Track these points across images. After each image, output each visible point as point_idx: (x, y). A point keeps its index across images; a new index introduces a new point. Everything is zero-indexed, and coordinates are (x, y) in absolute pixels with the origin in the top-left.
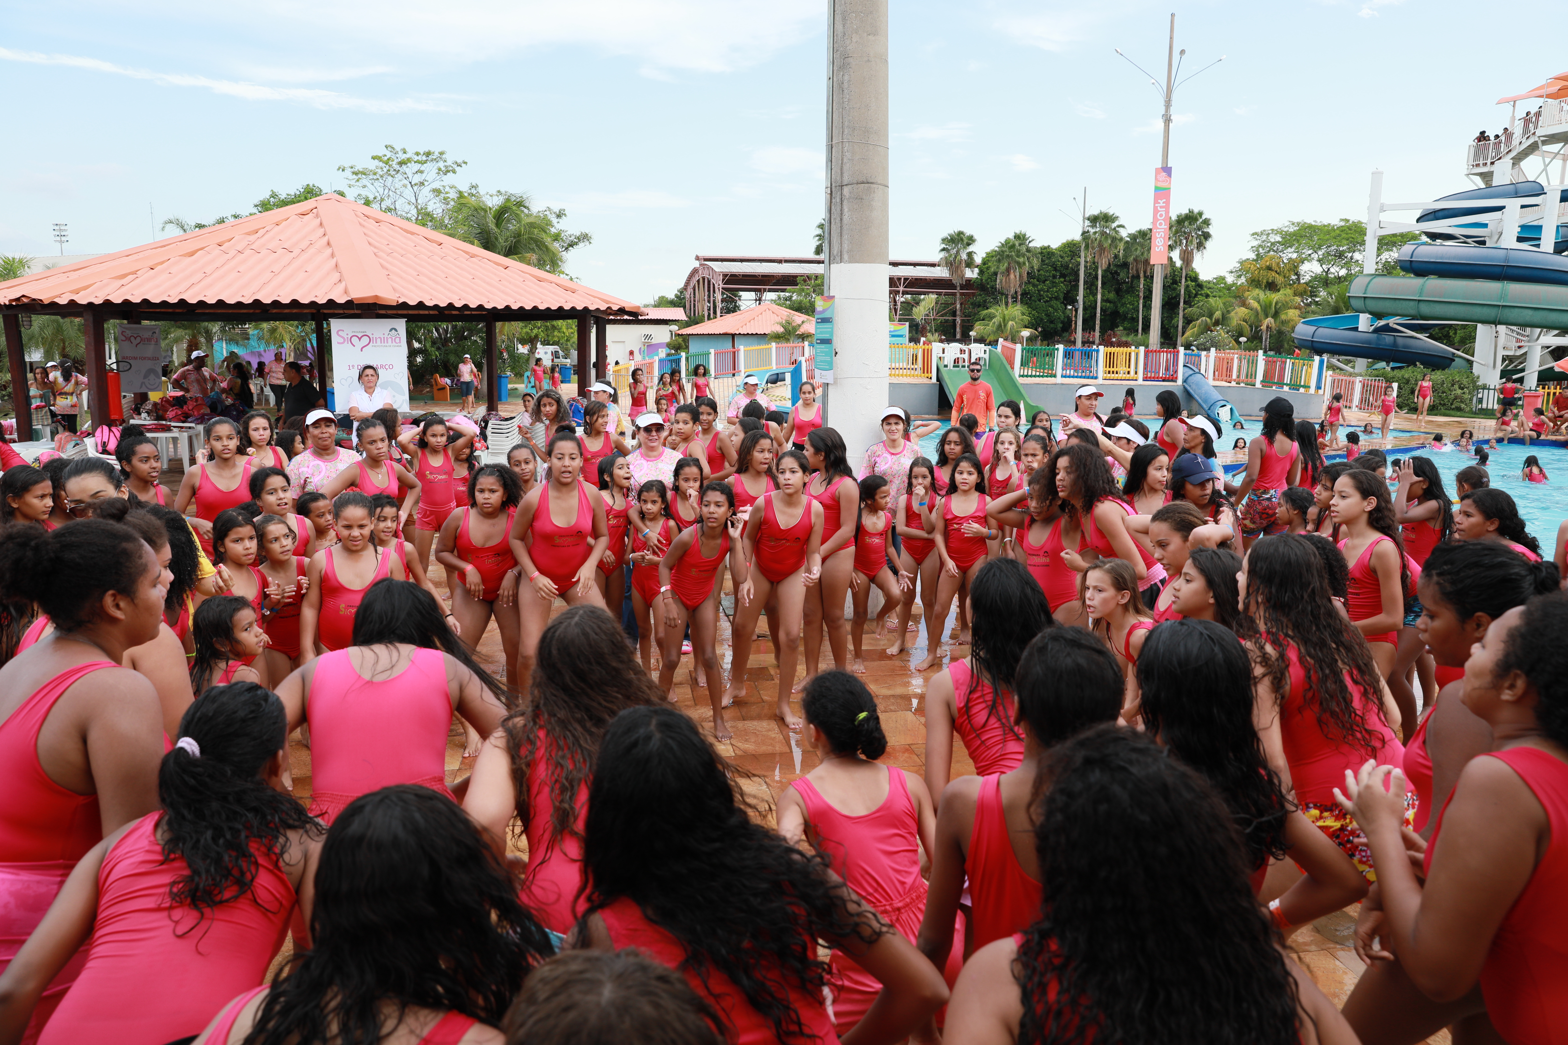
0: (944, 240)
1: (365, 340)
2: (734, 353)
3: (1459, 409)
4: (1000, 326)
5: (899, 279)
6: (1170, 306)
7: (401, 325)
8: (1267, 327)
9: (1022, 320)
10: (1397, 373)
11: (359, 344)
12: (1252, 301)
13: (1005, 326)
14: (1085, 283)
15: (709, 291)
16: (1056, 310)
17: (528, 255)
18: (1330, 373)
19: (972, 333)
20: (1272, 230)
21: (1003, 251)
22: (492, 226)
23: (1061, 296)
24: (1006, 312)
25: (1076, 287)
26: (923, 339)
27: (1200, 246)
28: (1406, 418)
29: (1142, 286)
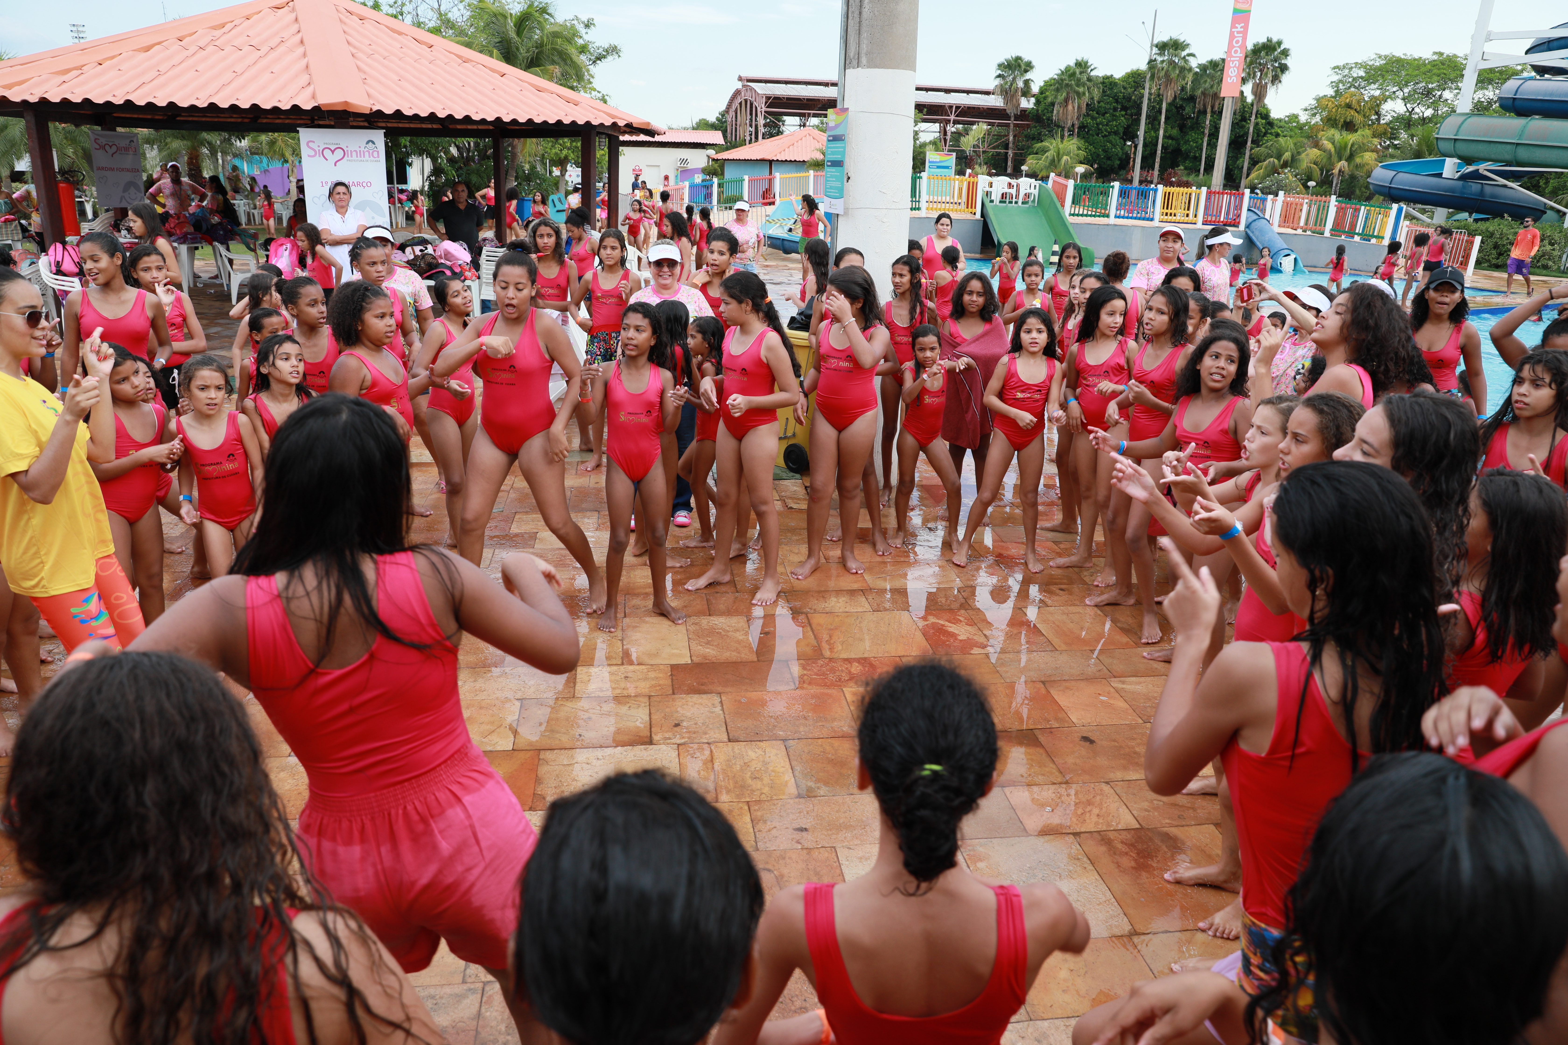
0: (1000, 66)
1: (339, 154)
2: (770, 180)
3: (1545, 267)
4: (1053, 160)
5: (951, 107)
6: (1237, 144)
7: (378, 137)
8: (1340, 171)
9: (1078, 155)
10: (1482, 226)
11: (332, 158)
12: (1326, 142)
13: (1059, 160)
14: (1148, 117)
15: (751, 114)
16: (1114, 146)
17: (551, 67)
18: (1407, 223)
19: (1024, 168)
20: (1356, 63)
21: (1062, 80)
22: (513, 34)
23: (1121, 130)
24: (1061, 146)
25: (1138, 121)
26: (969, 171)
27: (1276, 79)
28: (1486, 276)
29: (1208, 122)
